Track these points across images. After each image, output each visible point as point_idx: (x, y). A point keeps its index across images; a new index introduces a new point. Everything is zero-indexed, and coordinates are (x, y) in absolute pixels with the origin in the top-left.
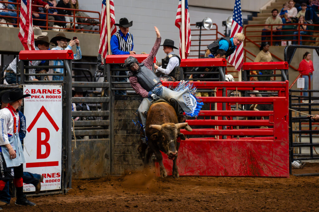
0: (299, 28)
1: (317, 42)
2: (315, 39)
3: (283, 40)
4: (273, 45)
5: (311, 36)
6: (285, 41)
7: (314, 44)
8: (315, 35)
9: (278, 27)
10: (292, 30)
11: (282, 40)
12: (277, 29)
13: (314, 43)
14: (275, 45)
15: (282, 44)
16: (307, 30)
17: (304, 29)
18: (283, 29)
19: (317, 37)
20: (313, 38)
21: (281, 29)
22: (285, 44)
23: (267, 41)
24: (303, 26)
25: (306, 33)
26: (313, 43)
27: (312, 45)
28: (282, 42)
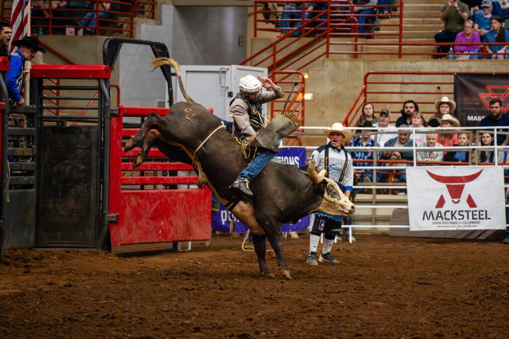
0: (97, 7)
1: (125, 31)
2: (122, 26)
3: (69, 26)
4: (52, 34)
5: (115, 20)
6: (72, 27)
7: (121, 35)
8: (123, 19)
9: (61, 3)
10: (85, 10)
11: (67, 26)
12: (59, 7)
13: (121, 32)
14: (55, 34)
15: (67, 32)
16: (110, 12)
17: (105, 9)
18: (67, 7)
19: (125, 23)
20: (119, 24)
21: (64, 7)
22: (72, 32)
23: (41, 26)
24: (104, 4)
25: (106, 16)
26: (118, 33)
27: (118, 36)
28: (67, 29)
